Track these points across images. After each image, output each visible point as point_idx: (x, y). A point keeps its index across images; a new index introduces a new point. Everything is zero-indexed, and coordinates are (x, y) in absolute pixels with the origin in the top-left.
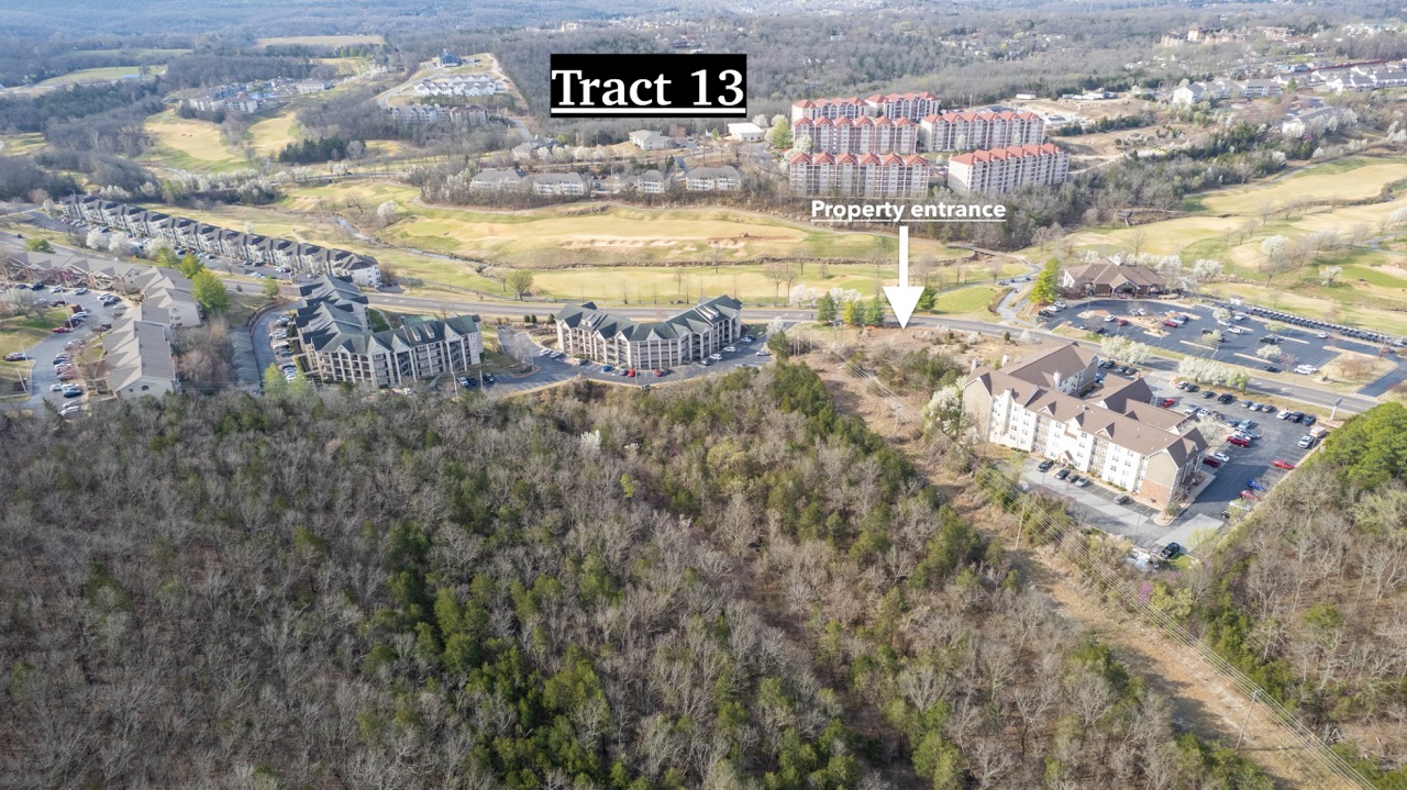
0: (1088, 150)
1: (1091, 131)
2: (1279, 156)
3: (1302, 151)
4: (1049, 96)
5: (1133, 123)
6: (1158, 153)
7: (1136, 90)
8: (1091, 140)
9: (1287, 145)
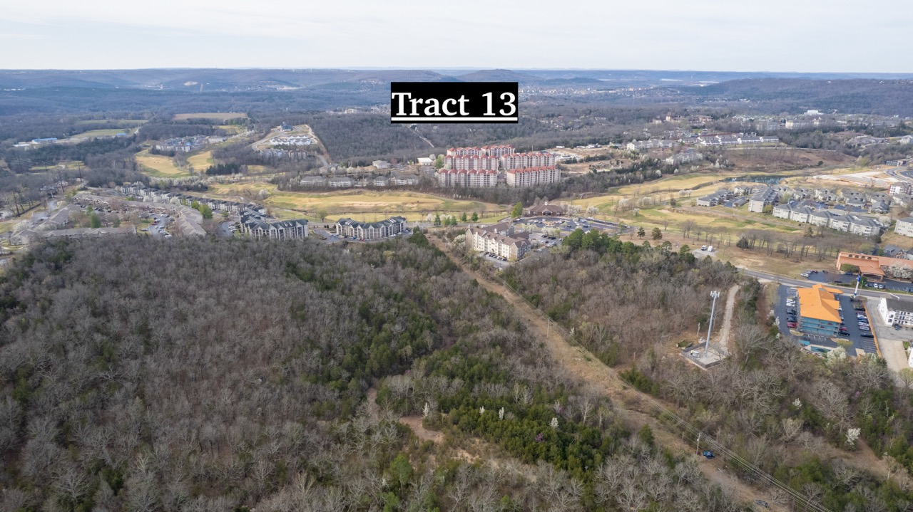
0: (576, 169)
1: (581, 161)
2: (658, 172)
3: (670, 170)
4: (570, 147)
5: (603, 158)
6: (606, 170)
7: (611, 144)
8: (580, 165)
9: (664, 168)
